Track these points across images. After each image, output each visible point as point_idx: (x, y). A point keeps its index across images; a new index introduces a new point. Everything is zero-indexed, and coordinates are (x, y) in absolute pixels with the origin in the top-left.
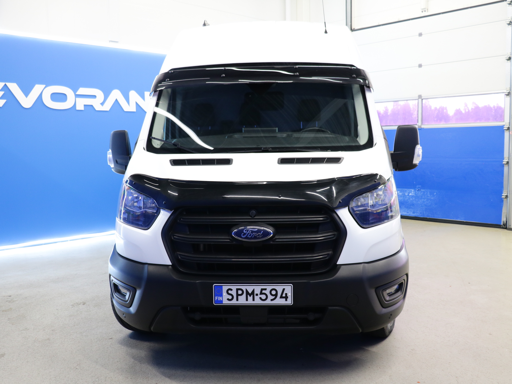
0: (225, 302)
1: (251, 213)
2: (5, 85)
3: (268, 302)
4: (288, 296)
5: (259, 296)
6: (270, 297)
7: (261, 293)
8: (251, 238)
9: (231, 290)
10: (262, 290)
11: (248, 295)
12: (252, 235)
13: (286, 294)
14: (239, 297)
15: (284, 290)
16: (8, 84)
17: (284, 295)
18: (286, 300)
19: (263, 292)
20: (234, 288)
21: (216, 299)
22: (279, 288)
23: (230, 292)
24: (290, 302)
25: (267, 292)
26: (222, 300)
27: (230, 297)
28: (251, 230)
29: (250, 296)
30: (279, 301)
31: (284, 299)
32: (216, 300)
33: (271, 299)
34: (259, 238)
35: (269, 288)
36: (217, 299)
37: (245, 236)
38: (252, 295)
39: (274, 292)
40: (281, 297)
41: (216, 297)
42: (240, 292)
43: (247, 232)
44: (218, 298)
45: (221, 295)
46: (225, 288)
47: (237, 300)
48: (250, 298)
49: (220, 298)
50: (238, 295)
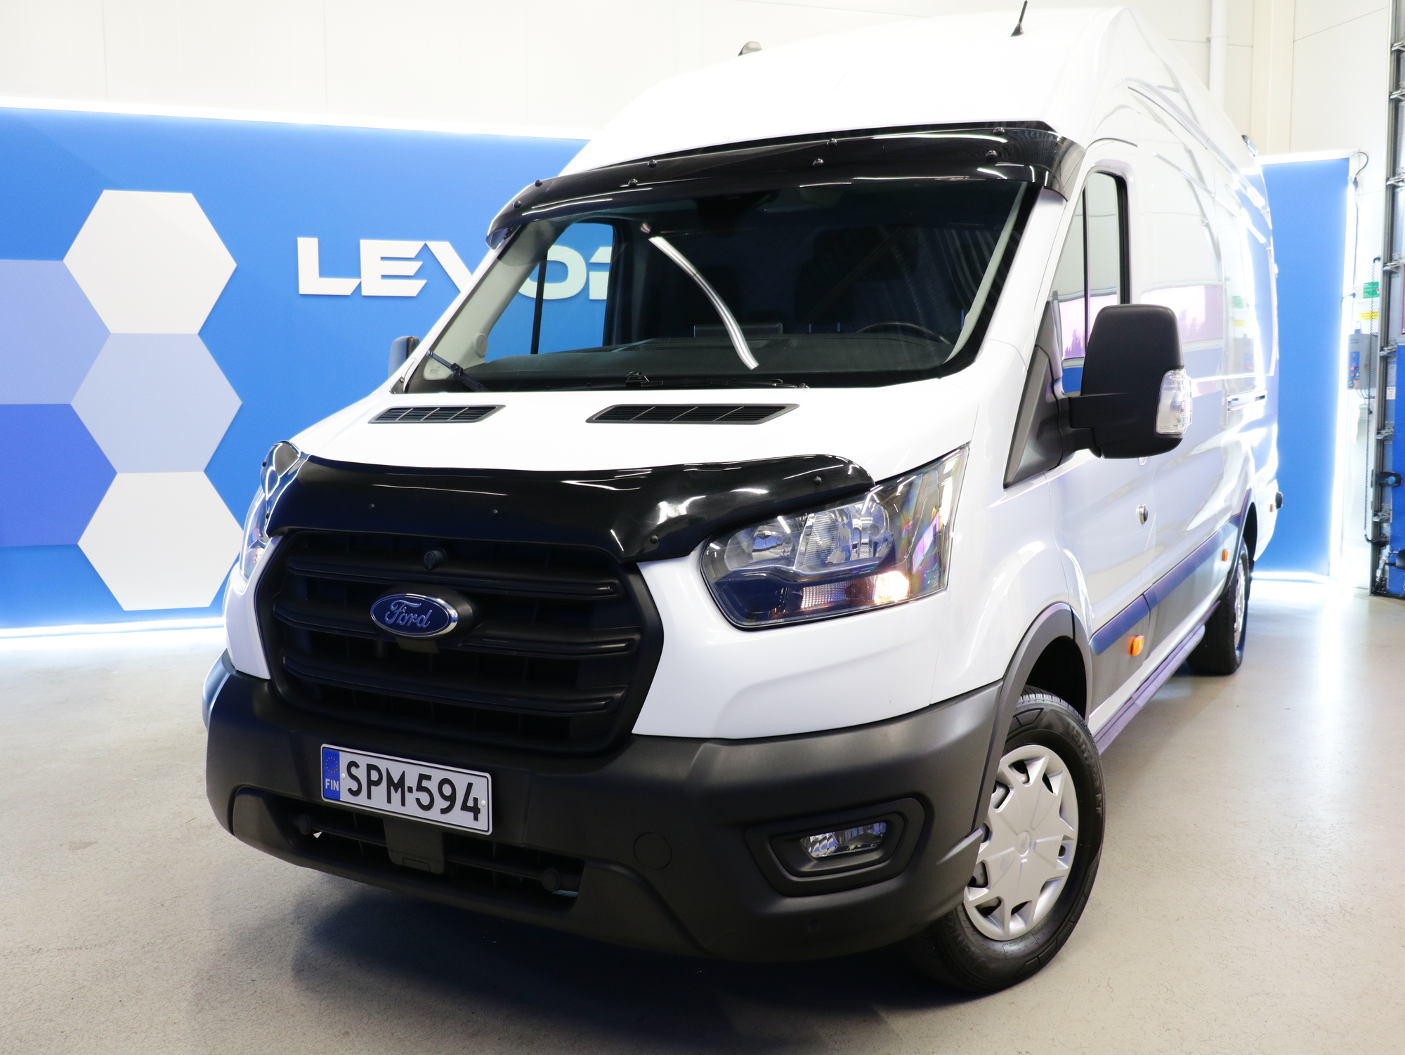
0: (346, 797)
1: (425, 557)
2: (425, 245)
3: (434, 815)
4: (479, 806)
5: (417, 794)
6: (441, 803)
7: (420, 788)
8: (404, 628)
9: (357, 766)
10: (422, 777)
11: (392, 788)
12: (407, 618)
13: (476, 800)
14: (373, 788)
15: (470, 786)
16: (431, 244)
17: (470, 803)
18: (476, 818)
19: (423, 785)
20: (364, 759)
21: (327, 784)
22: (461, 779)
23: (353, 770)
24: (483, 824)
25: (432, 785)
26: (338, 790)
27: (355, 787)
28: (407, 605)
29: (396, 791)
30: (459, 819)
31: (471, 815)
32: (327, 787)
33: (442, 810)
34: (422, 630)
35: (437, 773)
36: (329, 786)
37: (392, 621)
38: (400, 789)
39: (447, 790)
40: (465, 807)
41: (327, 780)
42: (374, 776)
43: (398, 609)
44: (330, 782)
45: (337, 778)
46: (345, 757)
47: (369, 797)
48: (396, 796)
49: (335, 785)
50: (371, 783)
